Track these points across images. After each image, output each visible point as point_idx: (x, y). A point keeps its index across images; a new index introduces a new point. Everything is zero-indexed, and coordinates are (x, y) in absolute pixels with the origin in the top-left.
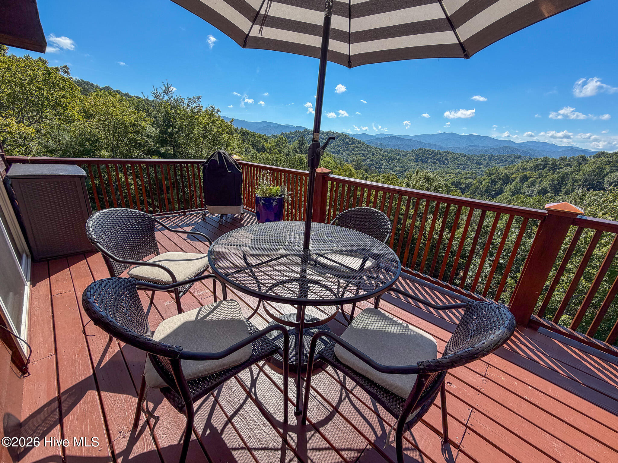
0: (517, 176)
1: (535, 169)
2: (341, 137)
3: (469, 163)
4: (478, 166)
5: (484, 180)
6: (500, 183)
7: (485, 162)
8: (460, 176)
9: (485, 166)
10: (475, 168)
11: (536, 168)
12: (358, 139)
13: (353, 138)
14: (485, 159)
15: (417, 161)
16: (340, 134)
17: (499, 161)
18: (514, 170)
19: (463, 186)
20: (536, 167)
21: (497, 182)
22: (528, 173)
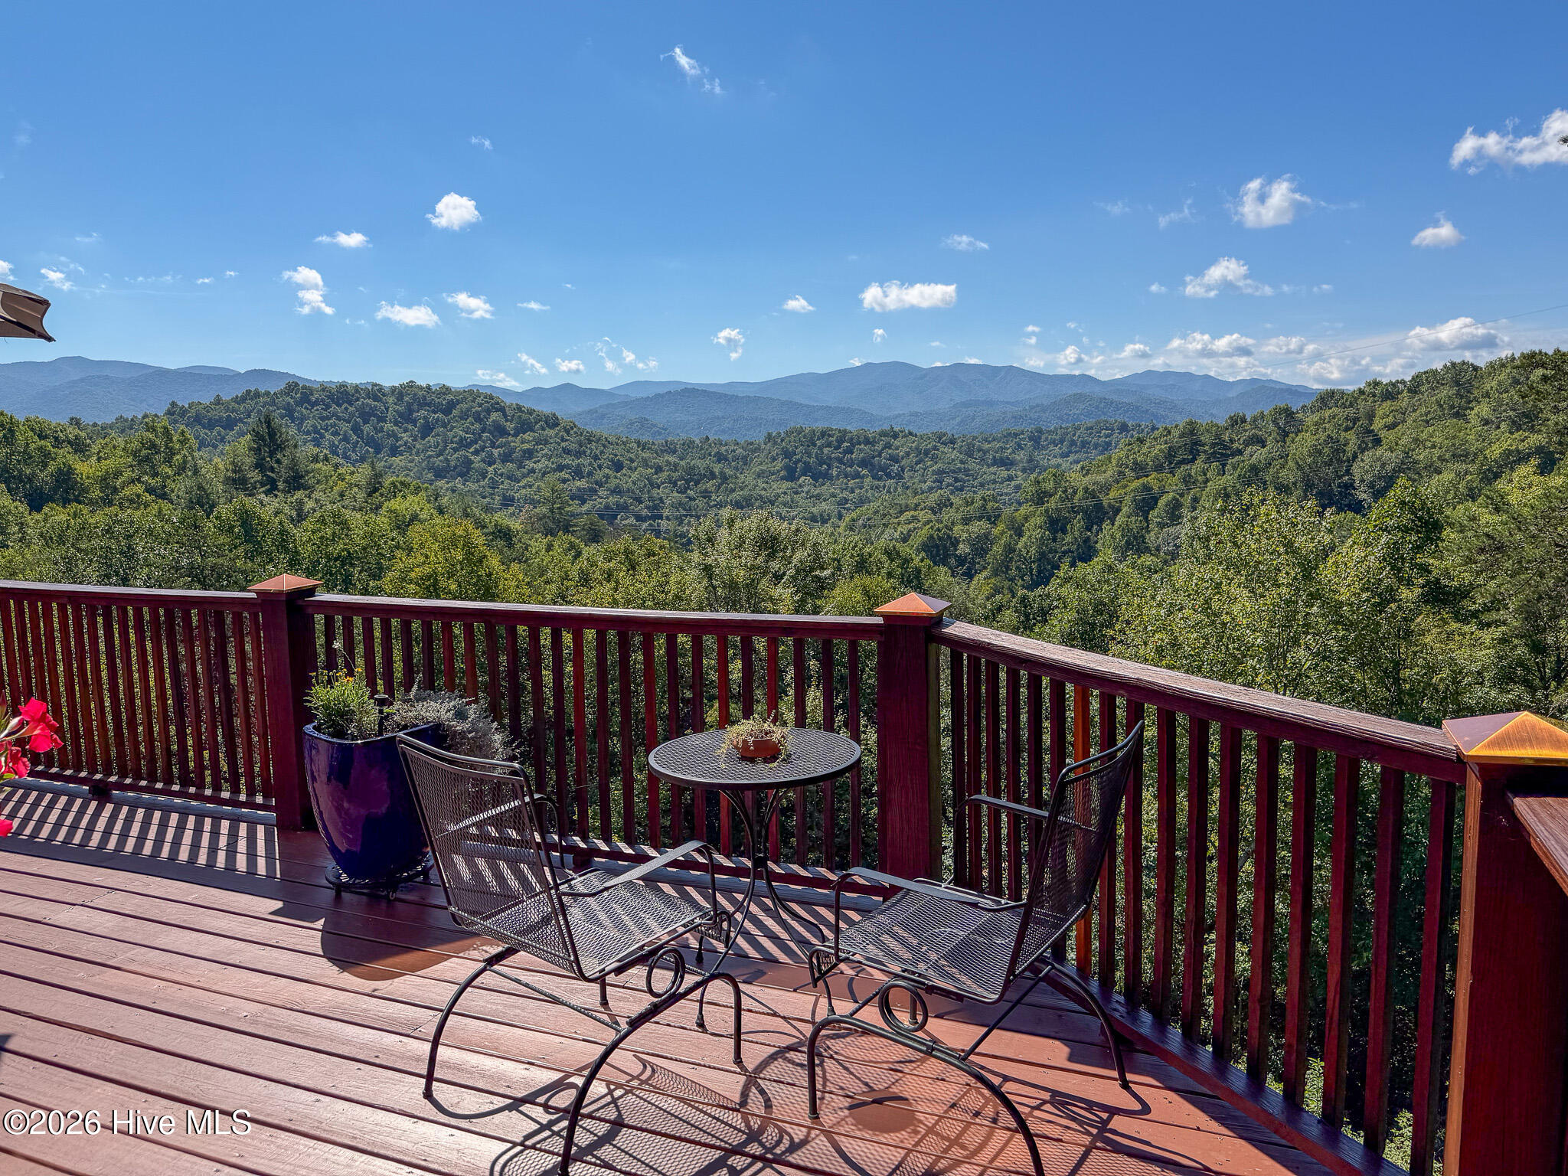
0: (1122, 492)
1: (1171, 463)
2: (464, 406)
3: (972, 465)
4: (1004, 474)
5: (1026, 519)
6: (1078, 522)
7: (1021, 456)
8: (947, 515)
9: (1024, 470)
10: (995, 481)
11: (1171, 460)
12: (545, 408)
13: (519, 408)
14: (1019, 447)
15: (791, 475)
16: (459, 393)
17: (1065, 449)
18: (1110, 472)
19: (963, 549)
20: (1170, 454)
21: (1067, 521)
22: (1152, 479)
